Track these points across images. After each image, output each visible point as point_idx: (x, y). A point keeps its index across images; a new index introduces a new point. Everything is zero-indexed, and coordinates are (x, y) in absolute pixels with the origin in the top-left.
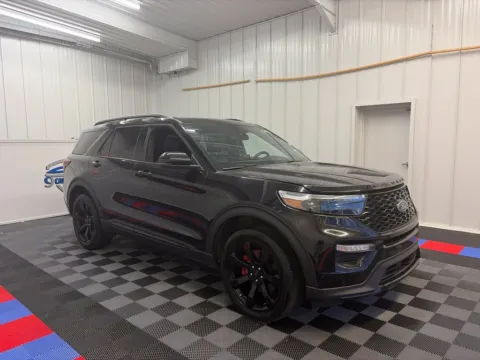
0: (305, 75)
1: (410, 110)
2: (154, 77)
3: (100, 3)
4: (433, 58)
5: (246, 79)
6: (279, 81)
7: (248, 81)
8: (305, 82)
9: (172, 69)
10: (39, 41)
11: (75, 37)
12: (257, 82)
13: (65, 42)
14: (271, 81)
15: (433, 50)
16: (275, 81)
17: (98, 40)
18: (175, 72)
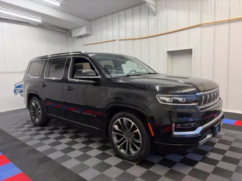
0: (142, 37)
1: (192, 52)
2: (70, 39)
3: (35, 2)
4: (202, 27)
5: (114, 39)
6: (130, 39)
7: (115, 40)
8: (142, 40)
9: (78, 35)
10: (11, 23)
11: (29, 20)
12: (120, 40)
13: (24, 22)
14: (126, 40)
15: (202, 23)
16: (128, 40)
17: (40, 21)
18: (80, 37)
